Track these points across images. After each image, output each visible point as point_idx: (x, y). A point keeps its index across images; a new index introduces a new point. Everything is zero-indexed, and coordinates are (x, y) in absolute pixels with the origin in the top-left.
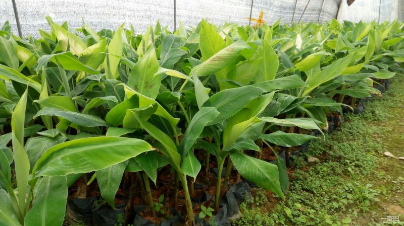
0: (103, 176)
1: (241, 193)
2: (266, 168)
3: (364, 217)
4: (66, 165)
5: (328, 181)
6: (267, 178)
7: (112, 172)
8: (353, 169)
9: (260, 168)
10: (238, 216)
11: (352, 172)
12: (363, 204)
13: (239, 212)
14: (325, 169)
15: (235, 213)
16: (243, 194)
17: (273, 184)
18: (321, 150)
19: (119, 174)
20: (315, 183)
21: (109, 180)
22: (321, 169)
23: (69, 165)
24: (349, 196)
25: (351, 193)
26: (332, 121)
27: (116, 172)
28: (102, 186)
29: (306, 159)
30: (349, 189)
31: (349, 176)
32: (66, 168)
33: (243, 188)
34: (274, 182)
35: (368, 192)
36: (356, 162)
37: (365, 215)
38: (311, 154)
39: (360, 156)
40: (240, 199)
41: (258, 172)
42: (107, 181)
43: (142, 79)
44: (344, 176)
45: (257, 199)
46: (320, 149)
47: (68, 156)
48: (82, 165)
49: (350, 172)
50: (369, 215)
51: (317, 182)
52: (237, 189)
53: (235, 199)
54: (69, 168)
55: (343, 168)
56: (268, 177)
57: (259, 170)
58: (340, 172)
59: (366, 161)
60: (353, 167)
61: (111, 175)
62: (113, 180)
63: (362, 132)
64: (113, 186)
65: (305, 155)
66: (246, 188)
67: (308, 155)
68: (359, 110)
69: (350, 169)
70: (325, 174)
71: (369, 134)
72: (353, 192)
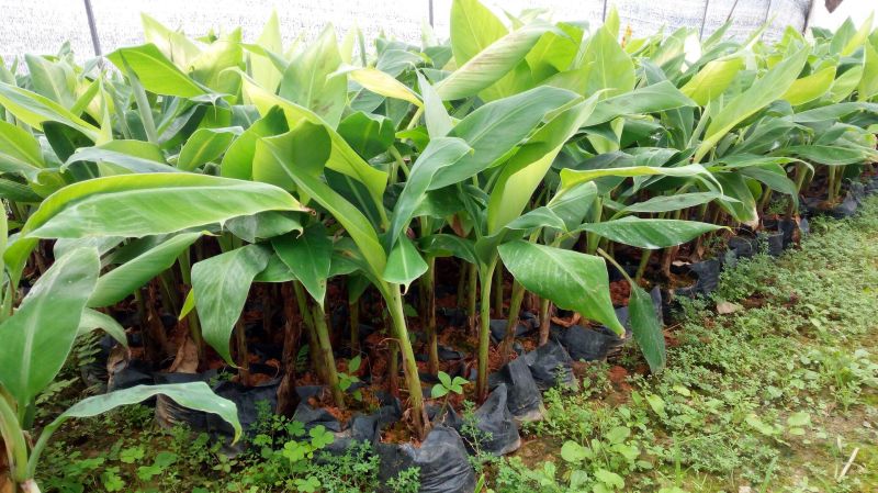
0: (207, 292)
1: (548, 367)
2: (579, 264)
3: (846, 419)
4: (87, 219)
5: (762, 347)
6: (579, 286)
7: (226, 283)
8: (823, 324)
9: (563, 266)
10: (537, 416)
11: (823, 329)
12: (844, 390)
13: (541, 407)
14: (755, 321)
15: (531, 407)
16: (554, 370)
17: (595, 299)
18: (749, 288)
19: (240, 286)
20: (727, 349)
21: (220, 299)
22: (746, 322)
23: (94, 220)
24: (811, 374)
25: (817, 369)
26: (780, 230)
27: (236, 282)
28: (206, 313)
29: (713, 307)
30: (812, 362)
31: (814, 337)
32: (87, 225)
33: (553, 357)
34: (597, 295)
35: (858, 365)
36: (834, 309)
37: (848, 414)
38: (726, 295)
39: (841, 298)
40: (544, 380)
41: (557, 275)
42: (214, 302)
43: (306, 94)
44: (803, 338)
45: (587, 383)
46: (747, 286)
47: (95, 203)
48: (123, 223)
49: (815, 329)
50: (859, 415)
51: (734, 347)
52: (538, 360)
53: (533, 381)
54: (92, 226)
55: (800, 321)
56: (583, 283)
57: (560, 269)
58: (791, 328)
59: (858, 305)
60: (825, 320)
61: (224, 289)
62: (228, 299)
63: (851, 252)
64: (227, 312)
65: (711, 299)
66: (561, 358)
67: (717, 299)
68: (847, 210)
69: (815, 322)
70: (754, 334)
71: (869, 257)
72: (821, 368)
